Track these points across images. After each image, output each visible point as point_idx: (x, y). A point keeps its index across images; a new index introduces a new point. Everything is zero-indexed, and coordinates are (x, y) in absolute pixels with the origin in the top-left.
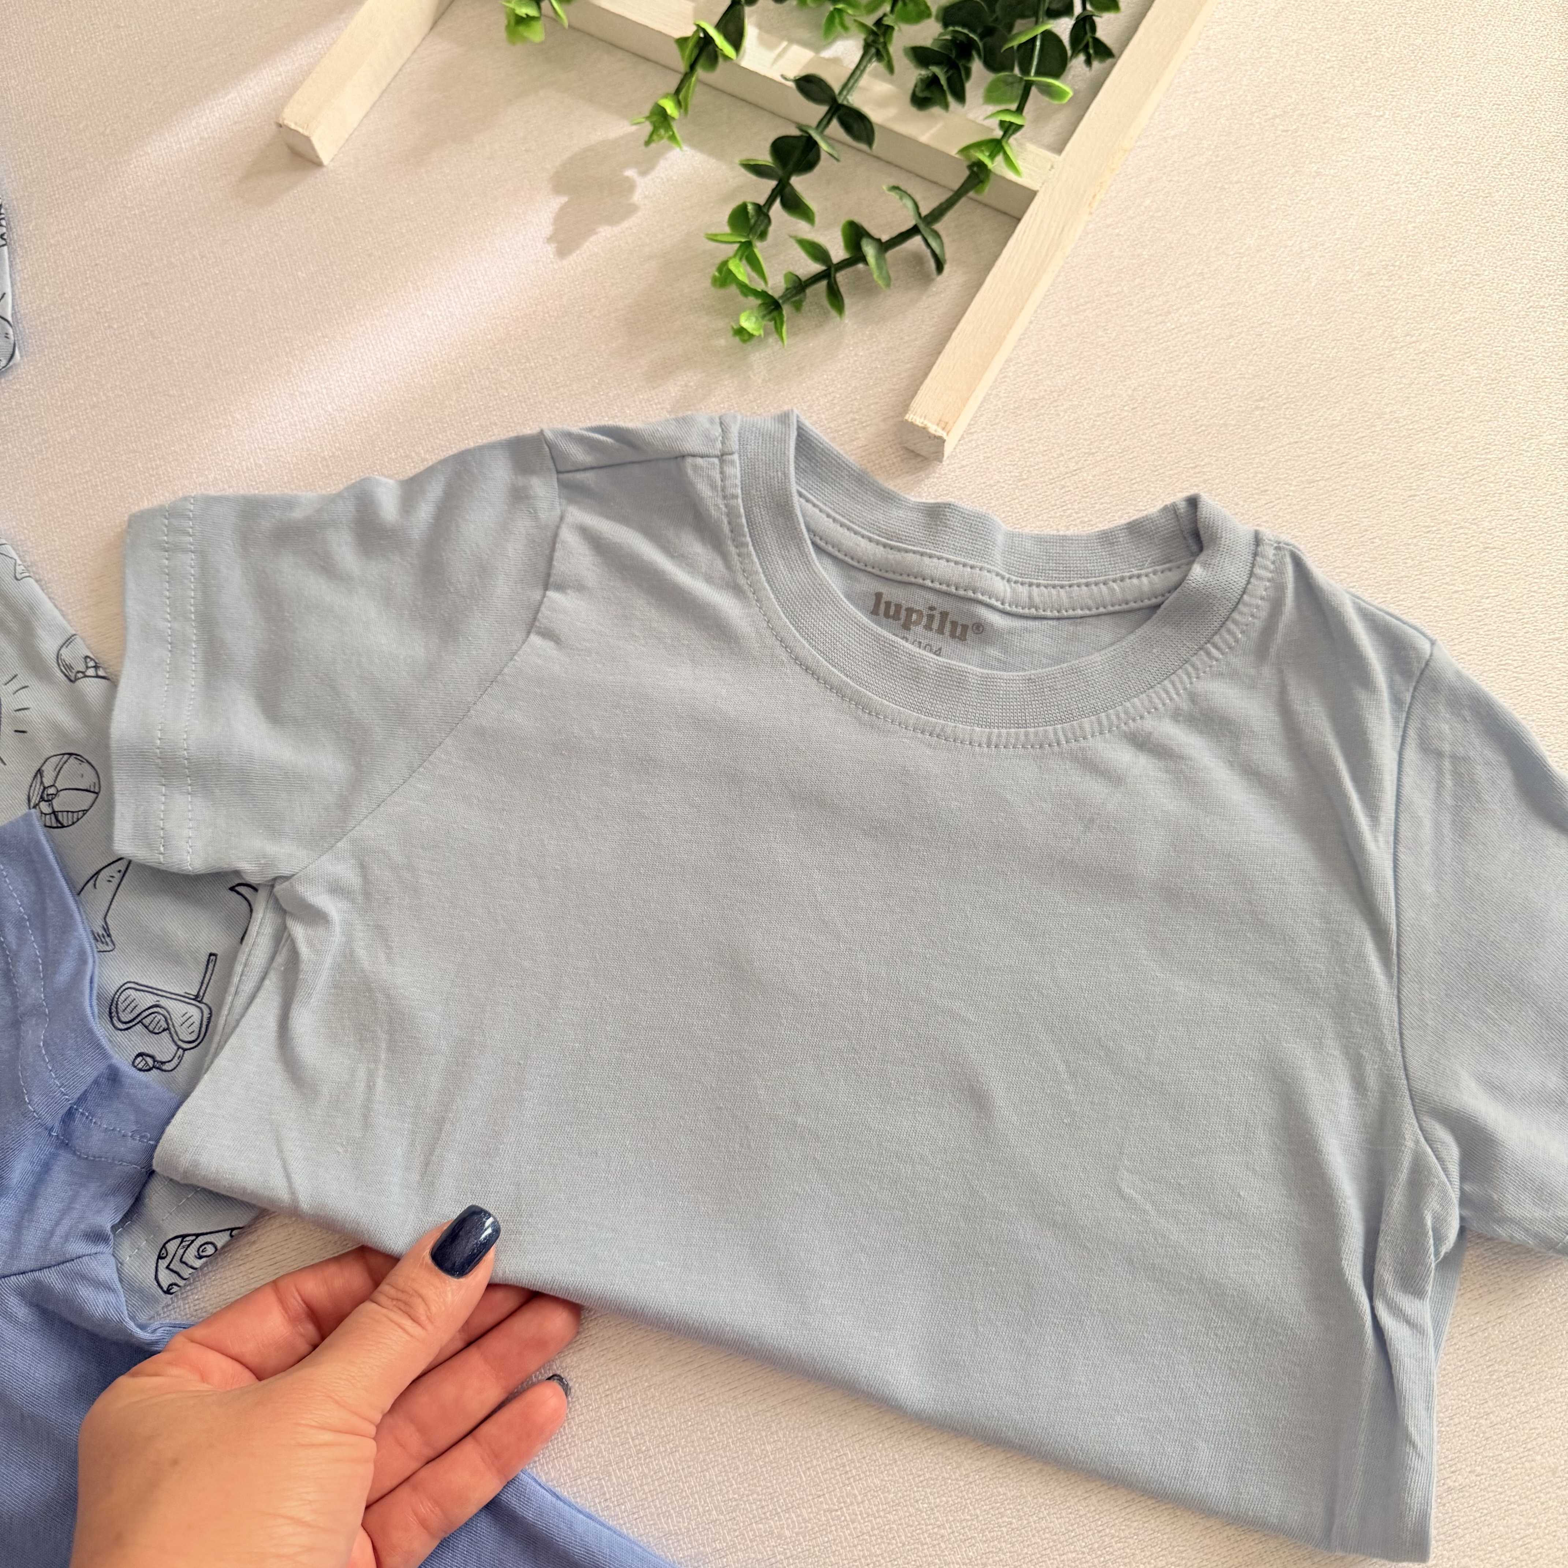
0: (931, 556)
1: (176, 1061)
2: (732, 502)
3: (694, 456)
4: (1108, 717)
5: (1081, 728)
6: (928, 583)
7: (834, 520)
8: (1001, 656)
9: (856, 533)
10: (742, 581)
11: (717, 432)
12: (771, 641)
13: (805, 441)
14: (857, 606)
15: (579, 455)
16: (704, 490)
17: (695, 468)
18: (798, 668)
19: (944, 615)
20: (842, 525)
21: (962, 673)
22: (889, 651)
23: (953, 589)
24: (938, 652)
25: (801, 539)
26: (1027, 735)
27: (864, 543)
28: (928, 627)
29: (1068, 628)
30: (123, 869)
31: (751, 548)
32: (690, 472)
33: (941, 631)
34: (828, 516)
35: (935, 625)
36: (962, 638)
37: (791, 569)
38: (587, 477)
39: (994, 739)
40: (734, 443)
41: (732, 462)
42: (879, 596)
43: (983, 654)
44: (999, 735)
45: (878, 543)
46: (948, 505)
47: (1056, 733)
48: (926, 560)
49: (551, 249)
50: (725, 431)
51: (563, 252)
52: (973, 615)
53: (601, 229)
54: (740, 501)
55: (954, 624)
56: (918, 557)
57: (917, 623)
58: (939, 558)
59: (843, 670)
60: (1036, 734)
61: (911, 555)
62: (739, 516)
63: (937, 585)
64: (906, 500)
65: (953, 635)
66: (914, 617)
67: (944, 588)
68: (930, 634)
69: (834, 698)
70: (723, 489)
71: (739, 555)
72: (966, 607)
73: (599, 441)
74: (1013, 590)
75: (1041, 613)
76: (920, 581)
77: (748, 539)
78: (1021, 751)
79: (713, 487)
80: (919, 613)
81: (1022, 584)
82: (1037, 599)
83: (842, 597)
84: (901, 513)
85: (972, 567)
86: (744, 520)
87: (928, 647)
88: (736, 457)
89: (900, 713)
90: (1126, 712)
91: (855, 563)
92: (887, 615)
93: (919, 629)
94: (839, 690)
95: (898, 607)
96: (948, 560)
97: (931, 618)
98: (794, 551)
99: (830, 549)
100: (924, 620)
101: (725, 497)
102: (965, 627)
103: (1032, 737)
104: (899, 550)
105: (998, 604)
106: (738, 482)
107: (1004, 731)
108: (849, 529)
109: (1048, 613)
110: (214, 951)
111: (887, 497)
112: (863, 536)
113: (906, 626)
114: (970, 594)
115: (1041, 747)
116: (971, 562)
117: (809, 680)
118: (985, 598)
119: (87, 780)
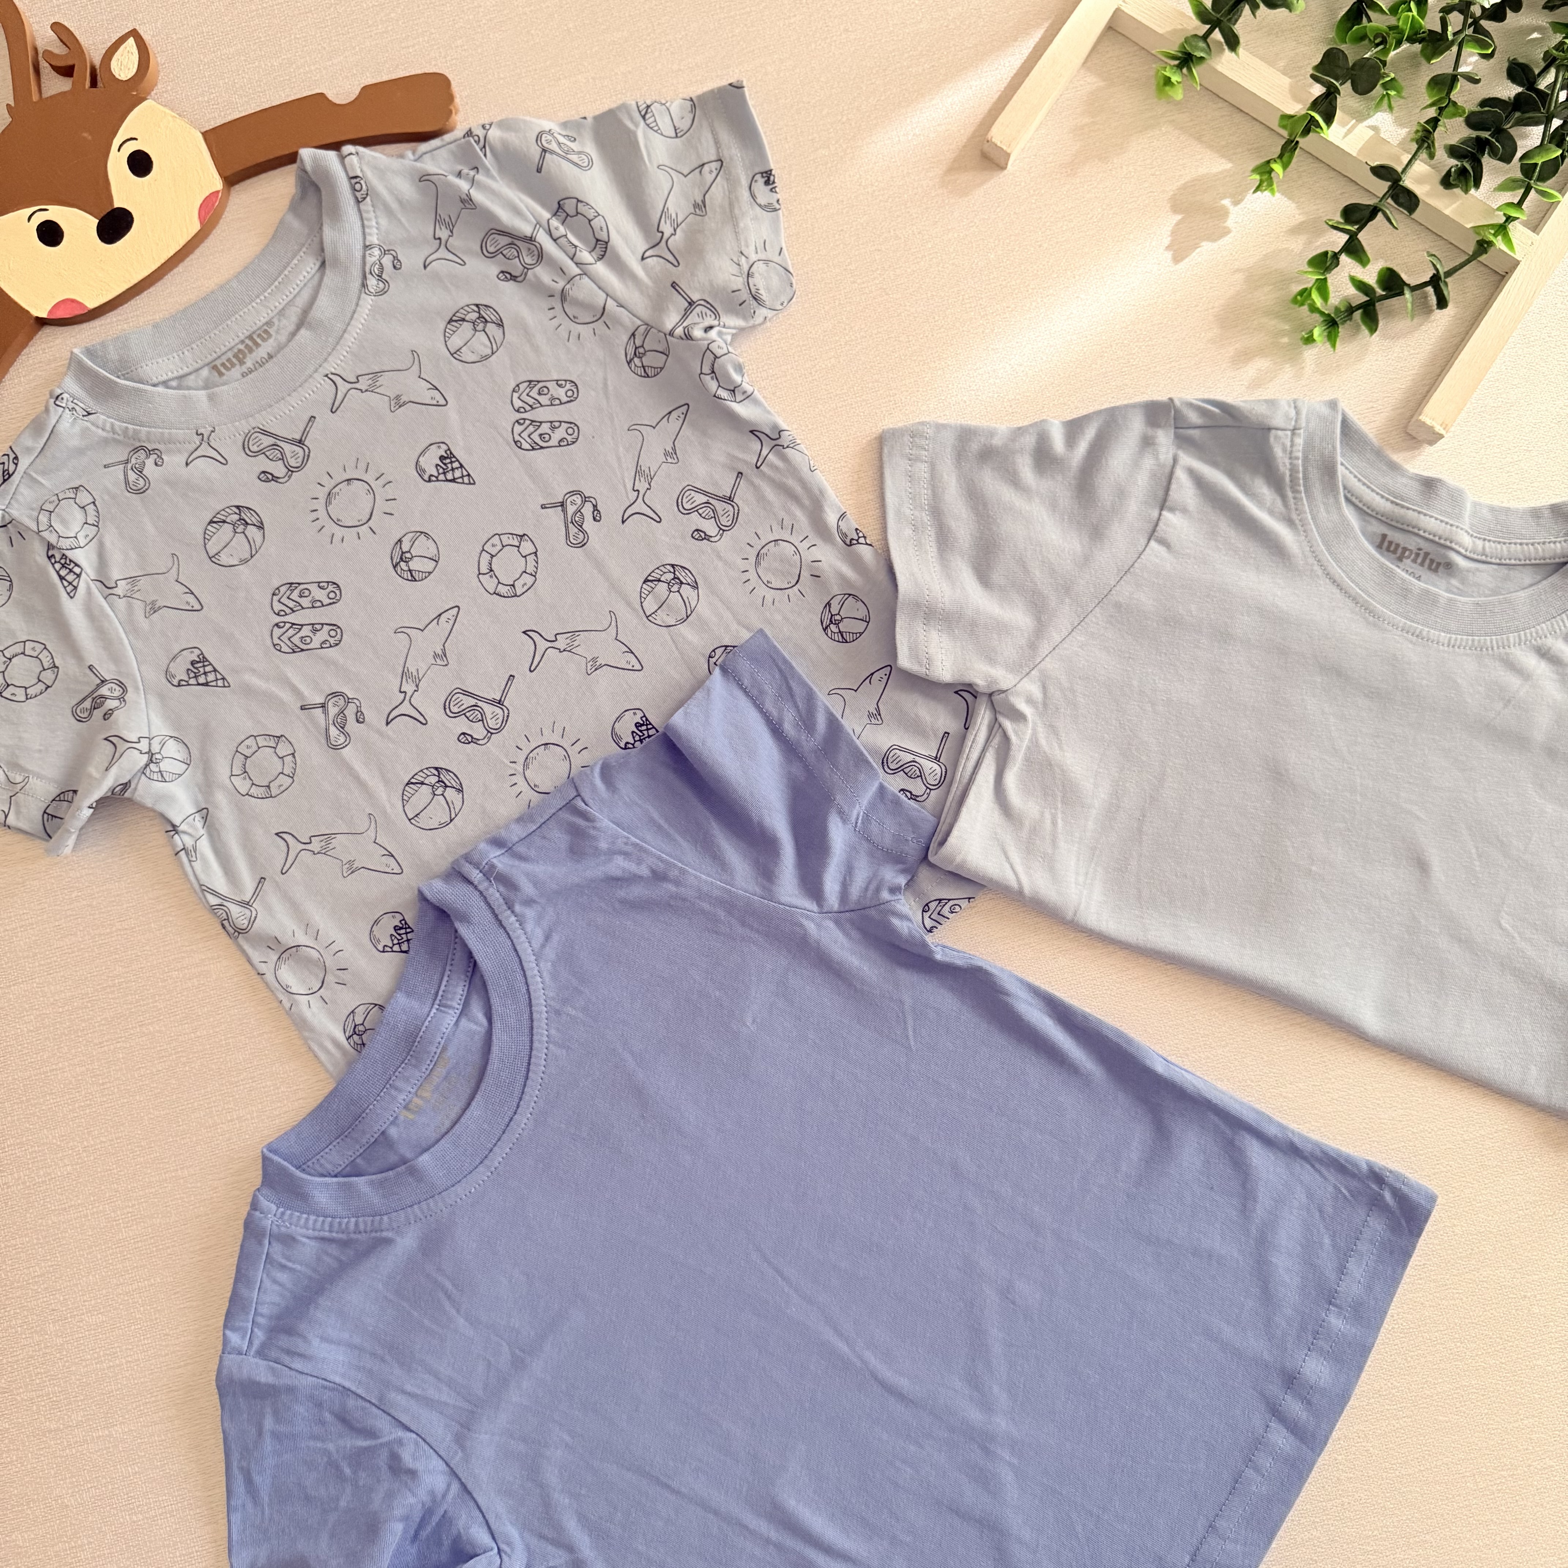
0: (1425, 515)
1: (925, 796)
2: (1295, 462)
3: (1277, 429)
4: (1525, 635)
5: (1508, 640)
6: (1421, 533)
7: (1359, 480)
8: (1461, 587)
9: (1373, 490)
10: (1294, 516)
11: (1293, 413)
12: (1311, 560)
13: (1346, 425)
14: (1368, 540)
15: (1194, 418)
16: (1278, 452)
17: (1276, 437)
18: (1328, 580)
19: (1427, 554)
20: (1364, 484)
21: (1436, 595)
22: (1389, 575)
23: (1437, 539)
24: (1419, 578)
25: (1338, 493)
26: (1473, 641)
27: (1378, 498)
28: (1414, 561)
29: (1504, 571)
30: (888, 674)
31: (1303, 495)
32: (1272, 439)
33: (1422, 564)
34: (1355, 477)
35: (1419, 560)
36: (1436, 571)
37: (1328, 512)
38: (1195, 433)
39: (1452, 642)
40: (1303, 423)
41: (1299, 435)
42: (1384, 536)
43: (1449, 583)
44: (1456, 640)
45: (1387, 499)
46: (1439, 481)
47: (1491, 642)
48: (1422, 516)
49: (1169, 255)
50: (1298, 413)
51: (1177, 260)
52: (1446, 557)
53: (1203, 244)
54: (1300, 462)
55: (1432, 561)
56: (1416, 514)
57: (1408, 557)
58: (1431, 517)
59: (1357, 585)
60: (1479, 641)
61: (1410, 512)
62: (1298, 472)
63: (1426, 535)
64: (1407, 471)
65: (1430, 568)
66: (1407, 553)
67: (1431, 537)
68: (1414, 565)
69: (1351, 605)
70: (1291, 452)
71: (1295, 498)
72: (1443, 551)
73: (1210, 411)
74: (1474, 542)
75: (1489, 559)
76: (1416, 531)
77: (1302, 488)
78: (1469, 651)
79: (1284, 450)
80: (1411, 551)
81: (1479, 538)
82: (1487, 550)
83: (1360, 534)
84: (1404, 480)
85: (1451, 525)
86: (1301, 475)
87: (1412, 574)
88: (1302, 431)
89: (1394, 618)
90: (1537, 633)
91: (1369, 511)
92: (1388, 550)
93: (1408, 562)
94: (1355, 600)
95: (1398, 545)
96: (1436, 519)
97: (1418, 555)
98: (1332, 500)
99: (1354, 499)
100: (1413, 556)
101: (1290, 458)
102: (1439, 564)
103: (1476, 643)
104: (1403, 507)
105: (1463, 551)
106: (1301, 448)
107: (1459, 637)
108: (1368, 487)
109: (1493, 560)
110: (948, 730)
111: (1394, 467)
112: (1378, 494)
113: (1400, 559)
114: (1448, 543)
115: (1481, 650)
116: (1451, 522)
117: (1335, 590)
118: (1456, 547)
119: (862, 613)
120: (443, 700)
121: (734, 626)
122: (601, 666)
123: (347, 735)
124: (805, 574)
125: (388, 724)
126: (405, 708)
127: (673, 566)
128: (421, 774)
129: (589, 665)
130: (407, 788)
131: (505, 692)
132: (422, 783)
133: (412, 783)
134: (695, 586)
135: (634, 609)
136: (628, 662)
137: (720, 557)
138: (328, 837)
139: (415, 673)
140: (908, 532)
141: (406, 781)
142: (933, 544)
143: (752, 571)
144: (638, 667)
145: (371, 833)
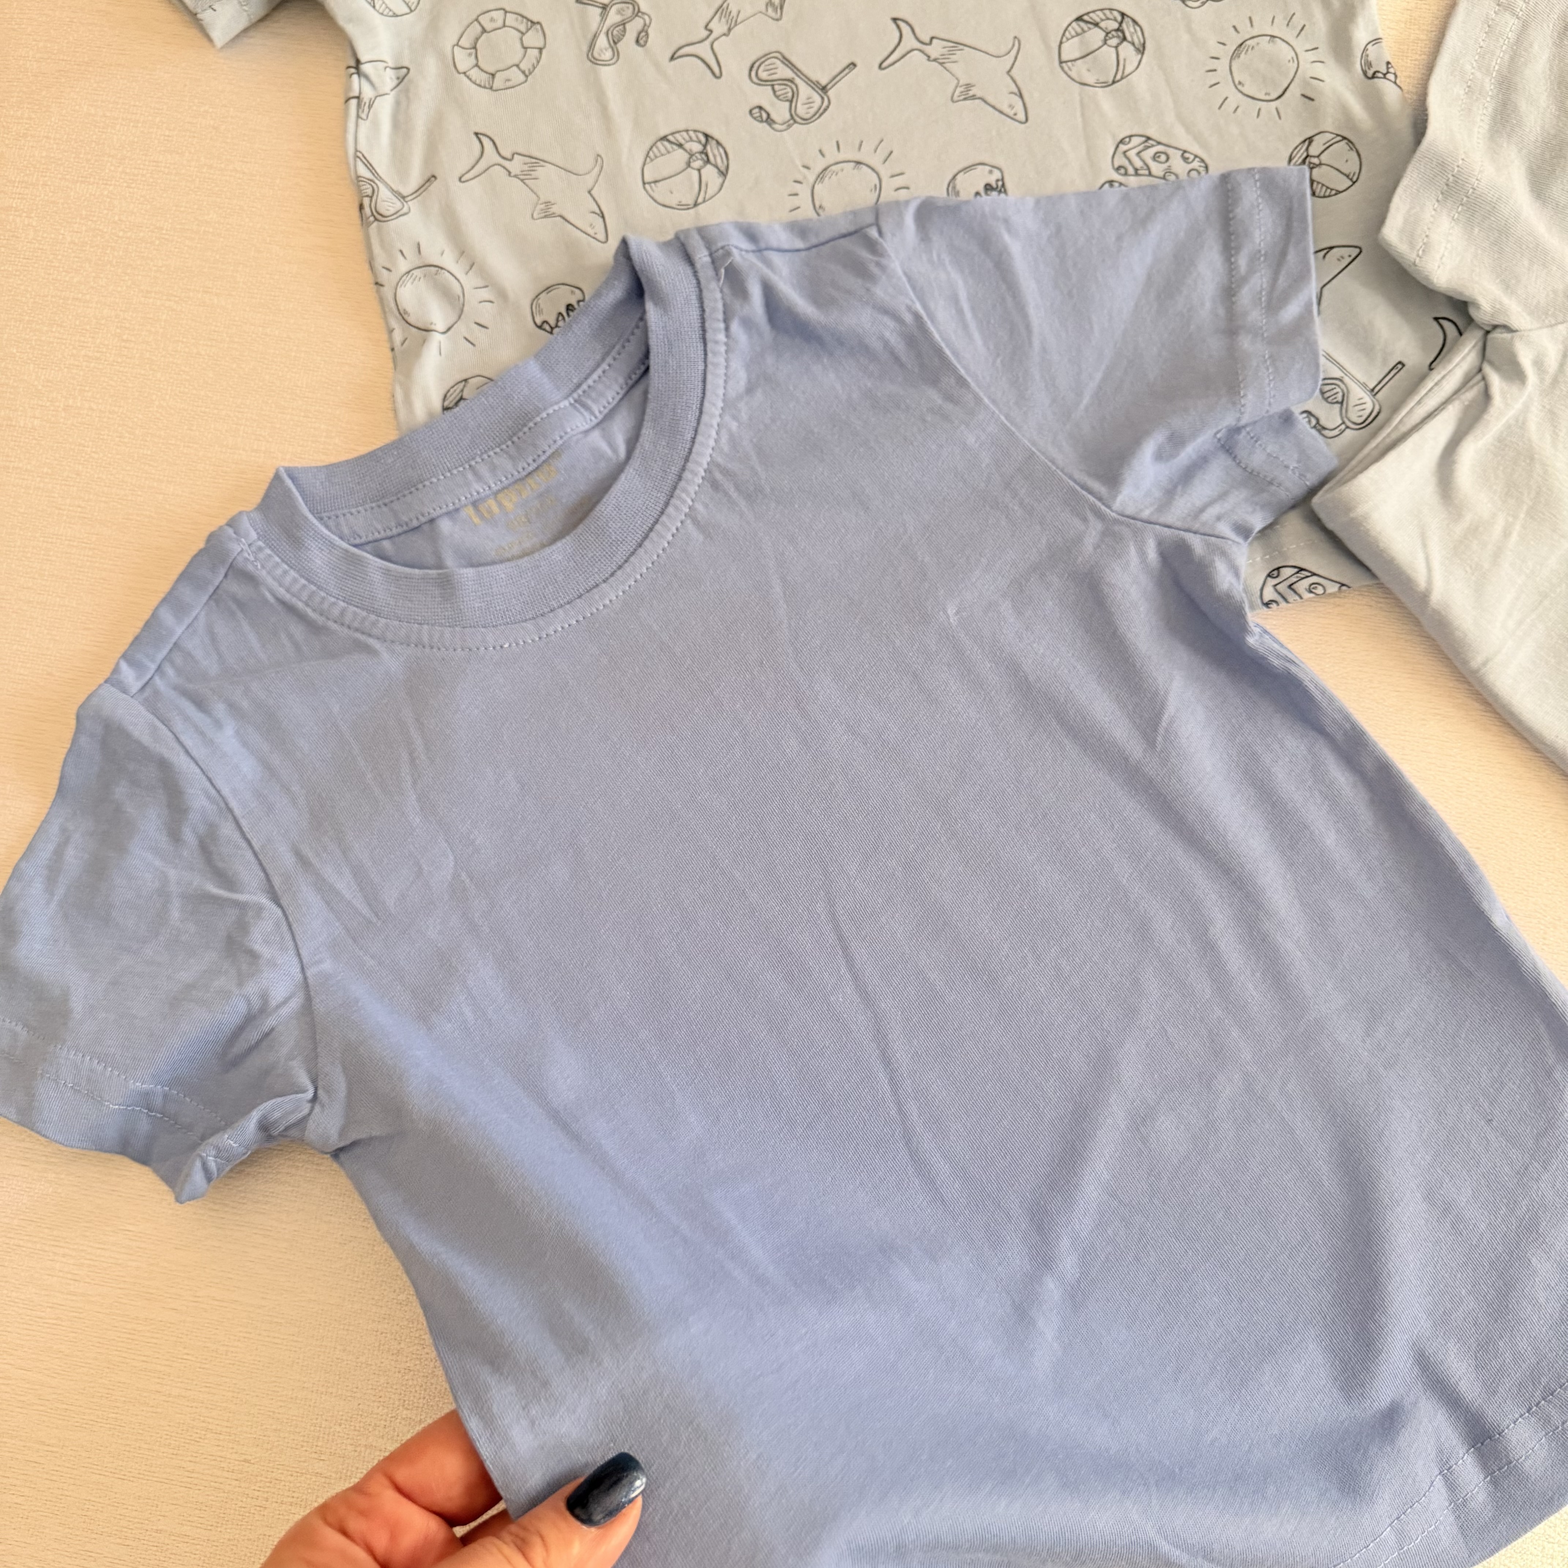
1: (1336, 432)
30: (1353, 256)
110: (1405, 361)
119: (1352, 167)
120: (754, 58)
121: (1170, 117)
122: (973, 97)
123: (616, 54)
124: (1295, 91)
125: (672, 58)
126: (703, 50)
127: (1123, 15)
128: (685, 134)
129: (959, 90)
130: (659, 144)
131: (835, 79)
132: (680, 146)
133: (669, 141)
134: (1141, 50)
135: (1048, 47)
136: (1011, 107)
137: (1189, 30)
138: (535, 161)
139: (734, 13)
140: (1459, 90)
141: (662, 134)
142: (1487, 119)
143: (1225, 61)
144: (1021, 116)
145: (589, 180)
